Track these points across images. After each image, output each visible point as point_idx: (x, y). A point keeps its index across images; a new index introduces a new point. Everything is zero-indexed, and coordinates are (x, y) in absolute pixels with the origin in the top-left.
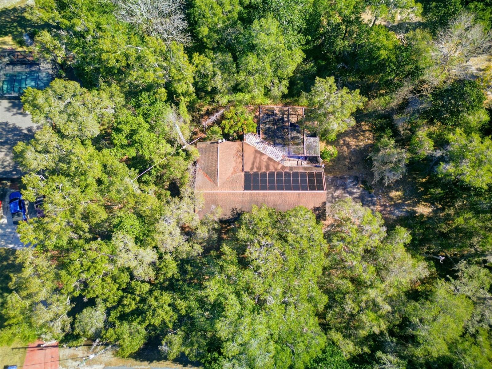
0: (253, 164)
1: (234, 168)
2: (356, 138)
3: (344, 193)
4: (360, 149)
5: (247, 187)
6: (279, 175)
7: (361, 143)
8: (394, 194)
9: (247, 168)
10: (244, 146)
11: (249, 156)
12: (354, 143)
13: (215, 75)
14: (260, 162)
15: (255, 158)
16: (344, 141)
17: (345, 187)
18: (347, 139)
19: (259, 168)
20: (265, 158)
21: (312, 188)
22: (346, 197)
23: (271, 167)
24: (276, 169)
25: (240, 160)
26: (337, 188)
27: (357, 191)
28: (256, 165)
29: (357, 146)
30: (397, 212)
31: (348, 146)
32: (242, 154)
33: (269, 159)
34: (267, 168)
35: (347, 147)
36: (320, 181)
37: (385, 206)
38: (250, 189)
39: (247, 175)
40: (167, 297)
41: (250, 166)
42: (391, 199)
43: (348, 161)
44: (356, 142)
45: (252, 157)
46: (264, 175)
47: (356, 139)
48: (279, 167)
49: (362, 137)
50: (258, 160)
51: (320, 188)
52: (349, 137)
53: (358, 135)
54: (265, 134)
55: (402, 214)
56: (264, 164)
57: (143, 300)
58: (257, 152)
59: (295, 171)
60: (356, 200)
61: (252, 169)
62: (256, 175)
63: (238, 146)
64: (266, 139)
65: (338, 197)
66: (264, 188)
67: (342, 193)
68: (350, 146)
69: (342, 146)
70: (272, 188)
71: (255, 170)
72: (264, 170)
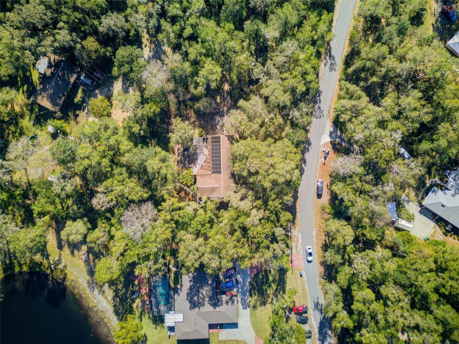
0: (208, 170)
1: (210, 179)
3: (218, 124)
4: (196, 116)
5: (220, 172)
6: (213, 157)
7: (193, 115)
8: (218, 100)
9: (210, 173)
11: (204, 172)
15: (204, 169)
17: (216, 125)
18: (191, 122)
19: (210, 167)
20: (205, 164)
21: (219, 142)
22: (220, 124)
23: (209, 161)
24: (210, 159)
25: (206, 176)
26: (217, 128)
27: (218, 118)
28: (208, 168)
29: (194, 117)
30: (228, 99)
32: (203, 176)
33: (205, 162)
34: (209, 163)
35: (195, 122)
36: (216, 138)
37: (224, 105)
39: (213, 173)
40: (270, 203)
42: (221, 102)
43: (202, 122)
46: (213, 164)
47: (191, 117)
48: (208, 157)
49: (190, 115)
50: (205, 167)
51: (219, 138)
54: (191, 164)
55: (229, 97)
56: (207, 164)
57: (272, 212)
58: (201, 168)
59: (210, 150)
60: (222, 119)
61: (210, 170)
62: (213, 168)
63: (199, 177)
64: (195, 165)
65: (220, 128)
66: (220, 164)
67: (219, 126)
68: (194, 120)
69: (195, 124)
70: (220, 160)
71: (211, 169)
72: (211, 165)
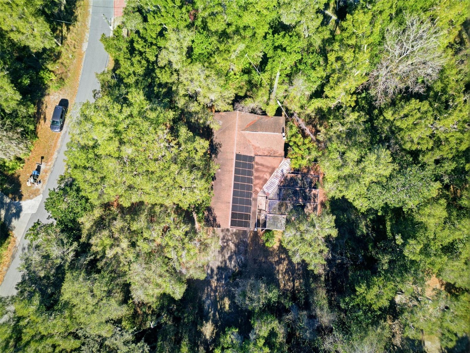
0: (262, 165)
1: (259, 147)
2: (287, 272)
3: (231, 252)
4: (275, 274)
5: (238, 157)
6: (249, 188)
7: (280, 276)
8: (227, 302)
9: (257, 159)
10: (280, 158)
11: (270, 162)
12: (281, 268)
13: (343, 125)
14: (263, 171)
15: (267, 167)
16: (284, 259)
17: (237, 253)
18: (286, 262)
19: (257, 170)
20: (267, 176)
21: (233, 215)
22: (228, 254)
23: (257, 181)
24: (255, 185)
25: (266, 153)
26: (237, 245)
27: (232, 265)
28: (261, 168)
29: (278, 271)
30: (208, 302)
31: (279, 262)
32: (271, 155)
33: (266, 181)
34: (257, 178)
35: (277, 261)
36: (240, 224)
37: (215, 291)
38: (236, 159)
39: (252, 159)
41: (260, 162)
42: (222, 299)
43: (263, 260)
44: (282, 271)
45: (269, 165)
46: (251, 174)
47: (285, 272)
48: (258, 189)
49: (287, 278)
50: (265, 170)
51: (233, 224)
52: (287, 265)
53: (289, 275)
54: (292, 179)
55: (206, 307)
56: (261, 175)
58: (273, 169)
59: (253, 203)
60: (224, 263)
61: (257, 163)
62: (251, 166)
63: (279, 153)
64: (286, 179)
65: (228, 245)
66: (237, 172)
67: (231, 249)
68: (279, 265)
69: (279, 256)
70: (236, 179)
71: (256, 166)
72: (255, 174)
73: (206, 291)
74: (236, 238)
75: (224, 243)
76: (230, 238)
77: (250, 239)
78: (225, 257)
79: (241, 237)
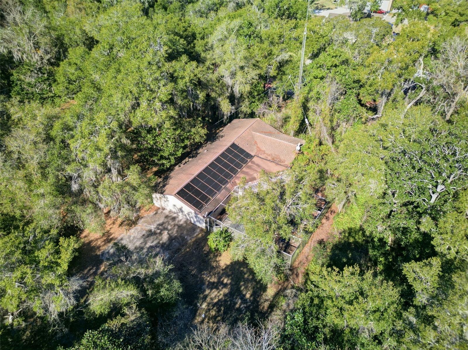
2: (218, 305)
3: (159, 243)
4: (197, 298)
5: (235, 146)
7: (204, 306)
9: (255, 159)
10: (285, 168)
11: (268, 166)
12: (213, 295)
16: (225, 285)
18: (226, 291)
22: (152, 242)
29: (205, 297)
31: (213, 286)
32: (275, 161)
33: (253, 179)
34: (245, 173)
35: (214, 283)
38: (230, 146)
39: (250, 156)
41: (256, 162)
43: (193, 272)
44: (212, 299)
46: (239, 166)
47: (216, 304)
49: (213, 313)
52: (225, 295)
53: (219, 311)
61: (253, 163)
62: (245, 161)
65: (160, 234)
66: (223, 155)
67: (161, 240)
68: (212, 289)
69: (220, 278)
71: (250, 163)
72: (244, 169)
73: (86, 271)
74: (177, 231)
75: (158, 229)
76: (169, 227)
77: (193, 240)
78: (146, 244)
79: (185, 232)
